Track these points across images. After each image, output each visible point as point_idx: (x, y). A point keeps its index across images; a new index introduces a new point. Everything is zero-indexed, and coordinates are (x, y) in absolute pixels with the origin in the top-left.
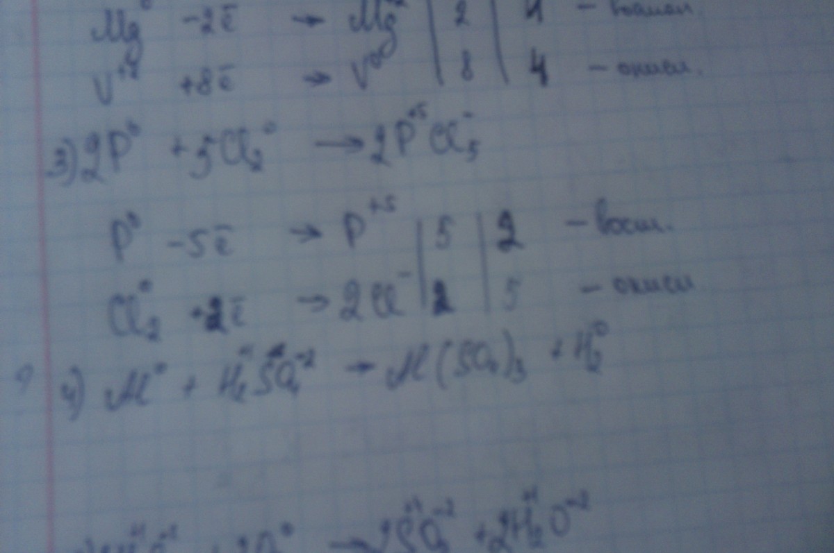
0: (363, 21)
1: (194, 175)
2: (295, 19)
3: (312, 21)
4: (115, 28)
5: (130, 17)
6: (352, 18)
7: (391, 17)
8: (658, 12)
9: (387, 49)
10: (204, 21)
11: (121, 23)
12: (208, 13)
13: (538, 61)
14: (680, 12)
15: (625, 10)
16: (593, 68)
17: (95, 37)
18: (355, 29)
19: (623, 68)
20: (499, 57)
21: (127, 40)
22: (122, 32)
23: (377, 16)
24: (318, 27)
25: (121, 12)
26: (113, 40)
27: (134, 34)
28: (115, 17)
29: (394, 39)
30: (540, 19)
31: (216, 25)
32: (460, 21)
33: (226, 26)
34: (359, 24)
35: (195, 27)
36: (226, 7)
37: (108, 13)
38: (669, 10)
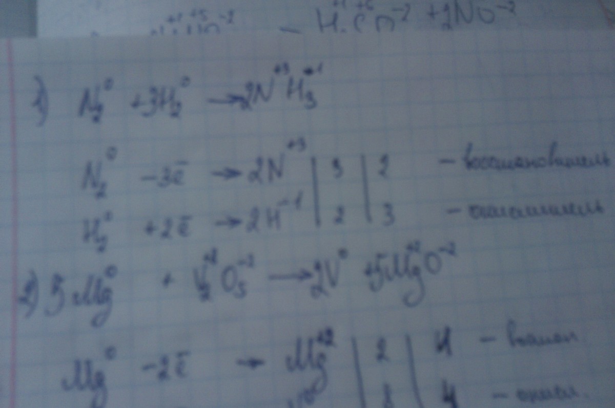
0: (298, 362)
2: (240, 362)
3: (254, 363)
4: (83, 377)
5: (96, 366)
6: (288, 359)
7: (322, 356)
8: (549, 341)
9: (319, 386)
10: (160, 368)
11: (89, 372)
12: (165, 361)
13: (449, 391)
14: (567, 340)
15: (521, 341)
16: (496, 396)
17: (65, 386)
18: (291, 369)
19: (521, 395)
20: (416, 389)
21: (93, 388)
22: (89, 381)
23: (310, 356)
24: (260, 369)
25: (88, 363)
26: (82, 388)
27: (99, 382)
28: (83, 367)
29: (325, 376)
30: (449, 352)
31: (171, 371)
32: (381, 357)
33: (179, 371)
34: (294, 364)
35: (153, 374)
36: (180, 355)
37: (78, 364)
38: (558, 339)
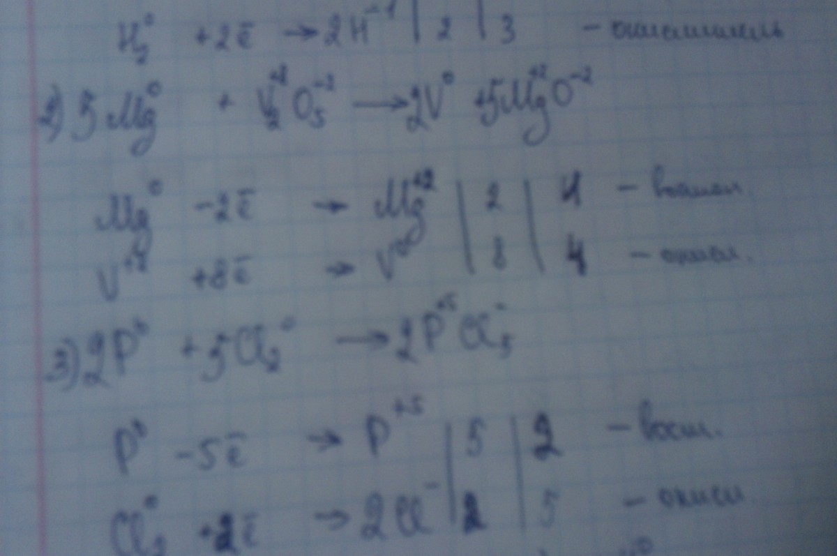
0: (389, 207)
1: (205, 378)
2: (318, 205)
3: (335, 207)
4: (122, 216)
5: (138, 203)
6: (378, 204)
7: (419, 202)
8: (705, 193)
9: (415, 236)
10: (218, 207)
11: (129, 210)
12: (224, 199)
13: (576, 248)
14: (729, 191)
15: (669, 191)
16: (635, 255)
17: (100, 225)
18: (380, 215)
19: (666, 255)
20: (534, 244)
21: (134, 229)
22: (128, 220)
23: (404, 201)
24: (341, 214)
25: (128, 199)
26: (120, 228)
27: (142, 221)
28: (122, 203)
29: (422, 226)
30: (578, 202)
31: (232, 211)
32: (492, 205)
33: (242, 212)
34: (385, 210)
35: (209, 214)
36: (243, 192)
37: (114, 199)
38: (717, 190)
